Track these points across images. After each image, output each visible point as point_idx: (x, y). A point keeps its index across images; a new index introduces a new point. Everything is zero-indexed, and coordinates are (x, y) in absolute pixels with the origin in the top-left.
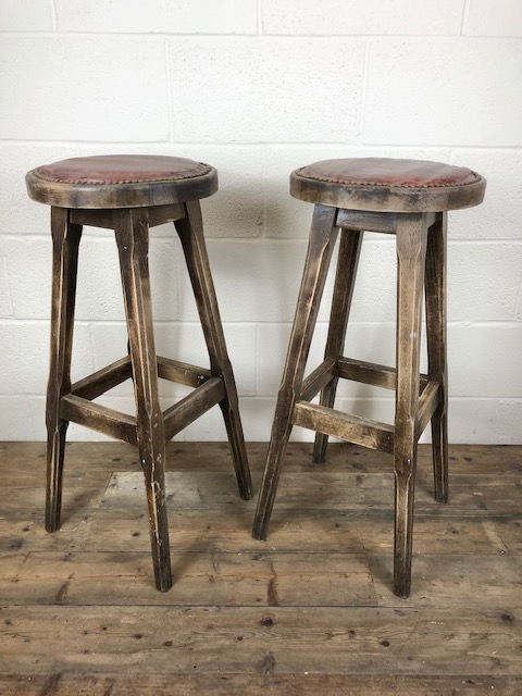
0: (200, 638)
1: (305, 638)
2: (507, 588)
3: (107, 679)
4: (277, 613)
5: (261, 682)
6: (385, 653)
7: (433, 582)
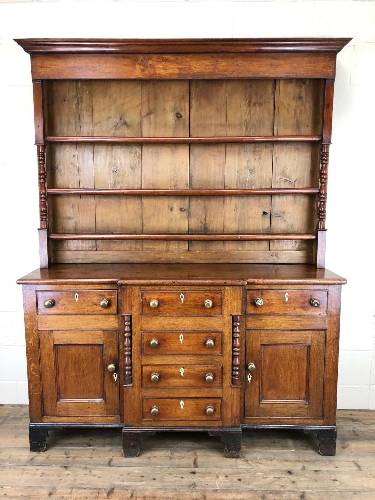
0: (167, 477)
1: (208, 478)
2: (292, 462)
3: (132, 489)
4: (197, 470)
5: (190, 491)
6: (239, 483)
7: (262, 460)
